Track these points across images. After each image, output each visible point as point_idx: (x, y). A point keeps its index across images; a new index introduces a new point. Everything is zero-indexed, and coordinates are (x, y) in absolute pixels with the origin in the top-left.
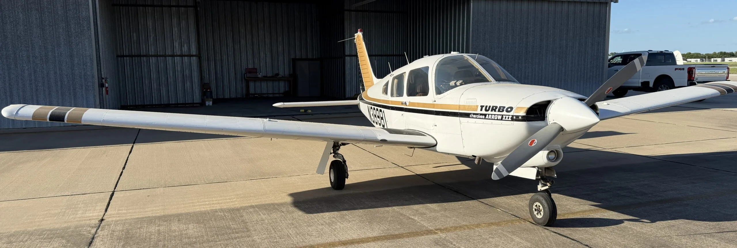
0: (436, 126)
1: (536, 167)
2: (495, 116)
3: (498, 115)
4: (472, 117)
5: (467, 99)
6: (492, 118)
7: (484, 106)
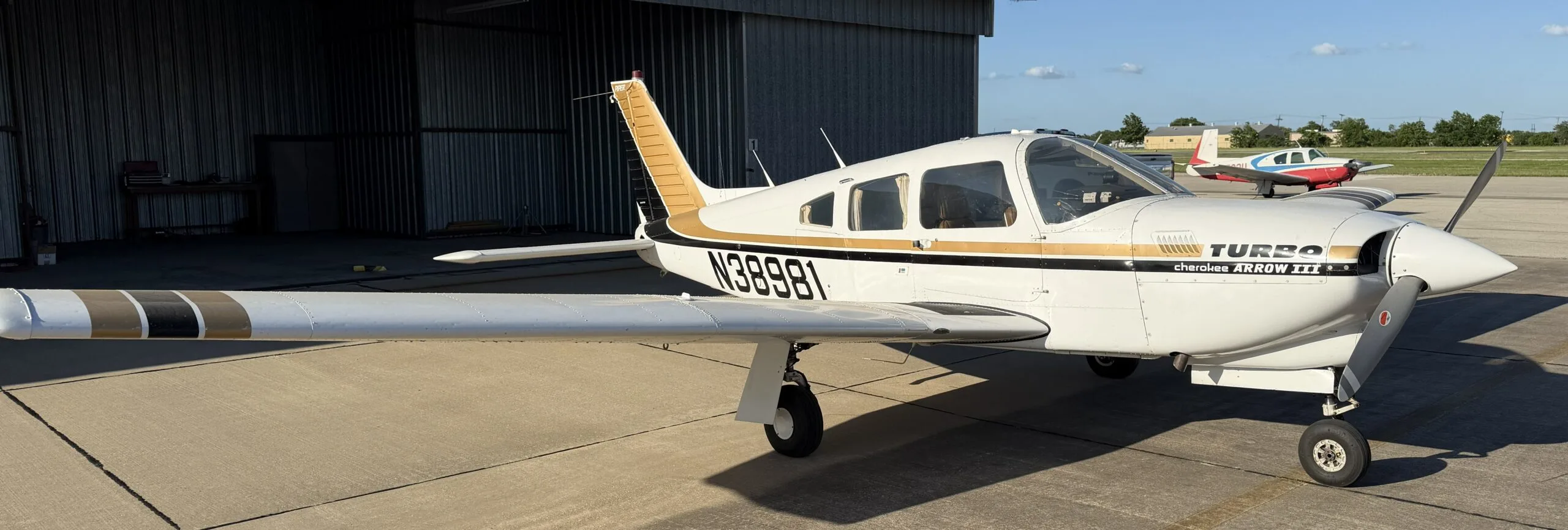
0: (1048, 292)
1: (1329, 368)
2: (1267, 266)
3: (1274, 264)
4: (1182, 269)
5: (1157, 232)
6: (1256, 271)
7: (1224, 246)
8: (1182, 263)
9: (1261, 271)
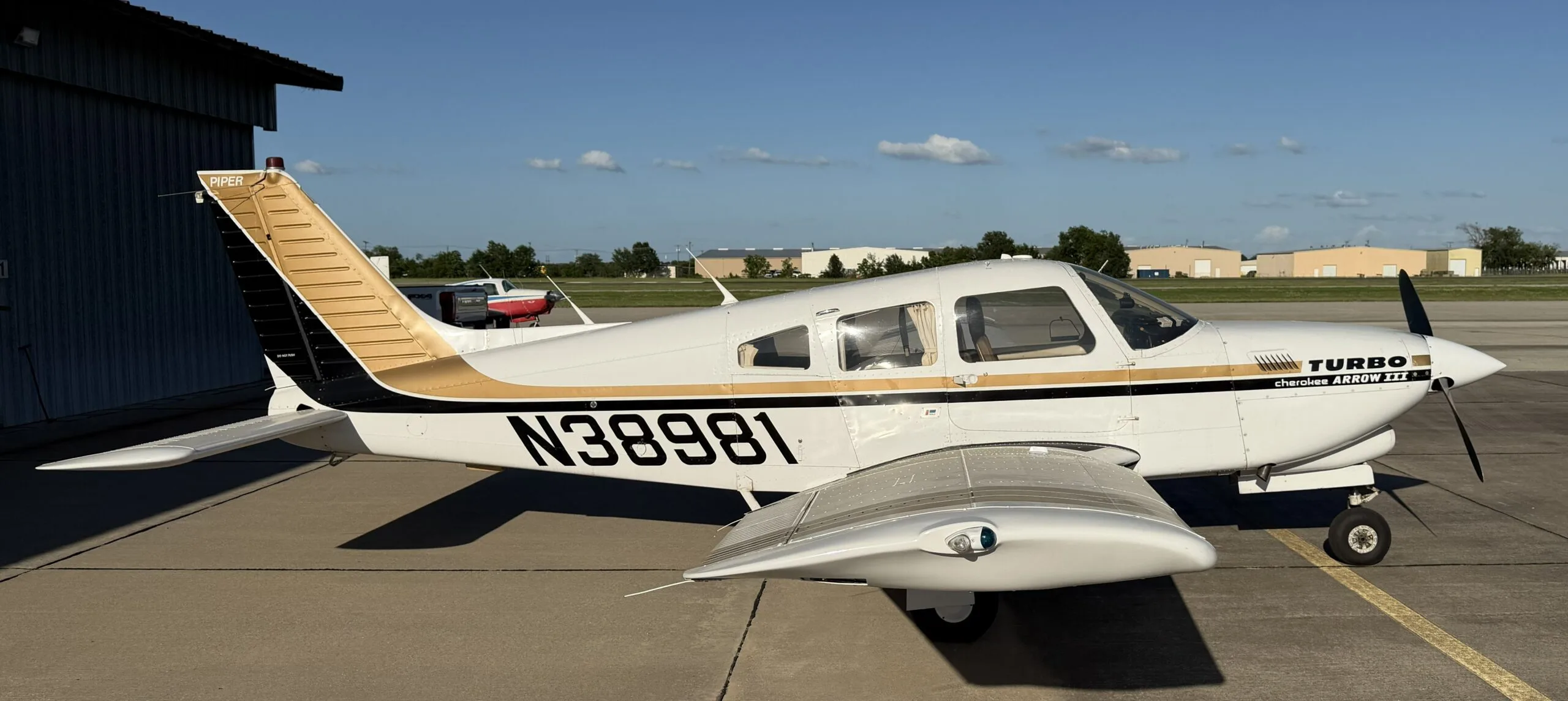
0: (1137, 419)
2: (1363, 376)
3: (1369, 374)
4: (1283, 385)
5: (1252, 352)
6: (1353, 382)
7: (1321, 361)
8: (1283, 380)
9: (1358, 381)
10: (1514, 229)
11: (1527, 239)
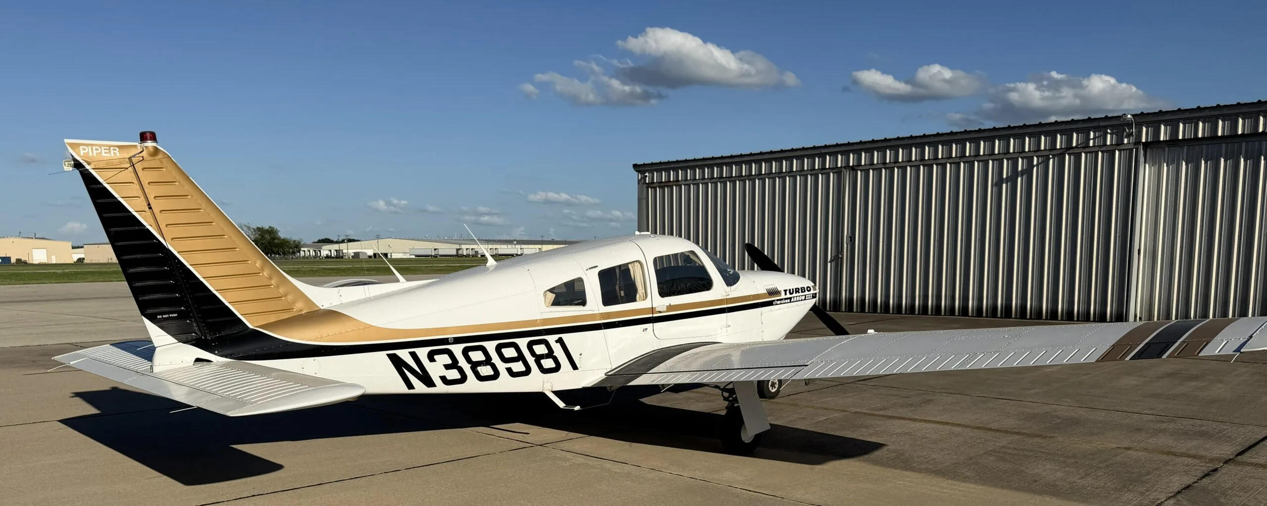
0: (729, 326)
3: (801, 296)
4: (776, 304)
5: (764, 286)
7: (787, 290)
8: (776, 301)
9: (799, 300)
10: (273, 228)
11: (282, 235)
